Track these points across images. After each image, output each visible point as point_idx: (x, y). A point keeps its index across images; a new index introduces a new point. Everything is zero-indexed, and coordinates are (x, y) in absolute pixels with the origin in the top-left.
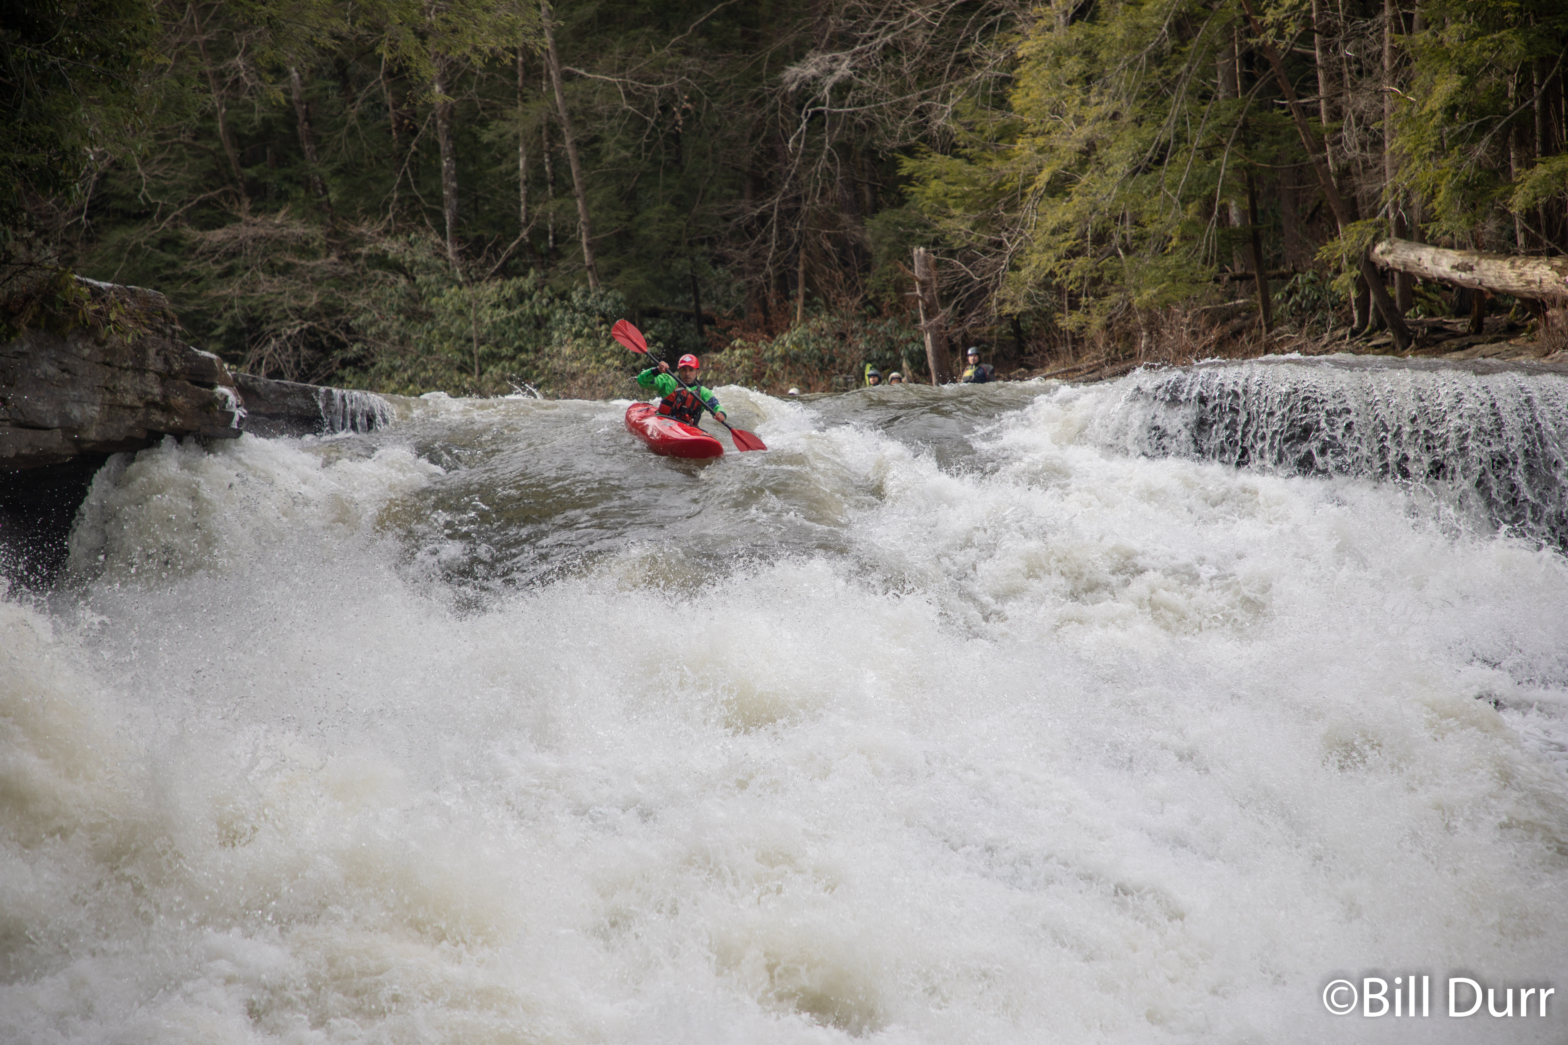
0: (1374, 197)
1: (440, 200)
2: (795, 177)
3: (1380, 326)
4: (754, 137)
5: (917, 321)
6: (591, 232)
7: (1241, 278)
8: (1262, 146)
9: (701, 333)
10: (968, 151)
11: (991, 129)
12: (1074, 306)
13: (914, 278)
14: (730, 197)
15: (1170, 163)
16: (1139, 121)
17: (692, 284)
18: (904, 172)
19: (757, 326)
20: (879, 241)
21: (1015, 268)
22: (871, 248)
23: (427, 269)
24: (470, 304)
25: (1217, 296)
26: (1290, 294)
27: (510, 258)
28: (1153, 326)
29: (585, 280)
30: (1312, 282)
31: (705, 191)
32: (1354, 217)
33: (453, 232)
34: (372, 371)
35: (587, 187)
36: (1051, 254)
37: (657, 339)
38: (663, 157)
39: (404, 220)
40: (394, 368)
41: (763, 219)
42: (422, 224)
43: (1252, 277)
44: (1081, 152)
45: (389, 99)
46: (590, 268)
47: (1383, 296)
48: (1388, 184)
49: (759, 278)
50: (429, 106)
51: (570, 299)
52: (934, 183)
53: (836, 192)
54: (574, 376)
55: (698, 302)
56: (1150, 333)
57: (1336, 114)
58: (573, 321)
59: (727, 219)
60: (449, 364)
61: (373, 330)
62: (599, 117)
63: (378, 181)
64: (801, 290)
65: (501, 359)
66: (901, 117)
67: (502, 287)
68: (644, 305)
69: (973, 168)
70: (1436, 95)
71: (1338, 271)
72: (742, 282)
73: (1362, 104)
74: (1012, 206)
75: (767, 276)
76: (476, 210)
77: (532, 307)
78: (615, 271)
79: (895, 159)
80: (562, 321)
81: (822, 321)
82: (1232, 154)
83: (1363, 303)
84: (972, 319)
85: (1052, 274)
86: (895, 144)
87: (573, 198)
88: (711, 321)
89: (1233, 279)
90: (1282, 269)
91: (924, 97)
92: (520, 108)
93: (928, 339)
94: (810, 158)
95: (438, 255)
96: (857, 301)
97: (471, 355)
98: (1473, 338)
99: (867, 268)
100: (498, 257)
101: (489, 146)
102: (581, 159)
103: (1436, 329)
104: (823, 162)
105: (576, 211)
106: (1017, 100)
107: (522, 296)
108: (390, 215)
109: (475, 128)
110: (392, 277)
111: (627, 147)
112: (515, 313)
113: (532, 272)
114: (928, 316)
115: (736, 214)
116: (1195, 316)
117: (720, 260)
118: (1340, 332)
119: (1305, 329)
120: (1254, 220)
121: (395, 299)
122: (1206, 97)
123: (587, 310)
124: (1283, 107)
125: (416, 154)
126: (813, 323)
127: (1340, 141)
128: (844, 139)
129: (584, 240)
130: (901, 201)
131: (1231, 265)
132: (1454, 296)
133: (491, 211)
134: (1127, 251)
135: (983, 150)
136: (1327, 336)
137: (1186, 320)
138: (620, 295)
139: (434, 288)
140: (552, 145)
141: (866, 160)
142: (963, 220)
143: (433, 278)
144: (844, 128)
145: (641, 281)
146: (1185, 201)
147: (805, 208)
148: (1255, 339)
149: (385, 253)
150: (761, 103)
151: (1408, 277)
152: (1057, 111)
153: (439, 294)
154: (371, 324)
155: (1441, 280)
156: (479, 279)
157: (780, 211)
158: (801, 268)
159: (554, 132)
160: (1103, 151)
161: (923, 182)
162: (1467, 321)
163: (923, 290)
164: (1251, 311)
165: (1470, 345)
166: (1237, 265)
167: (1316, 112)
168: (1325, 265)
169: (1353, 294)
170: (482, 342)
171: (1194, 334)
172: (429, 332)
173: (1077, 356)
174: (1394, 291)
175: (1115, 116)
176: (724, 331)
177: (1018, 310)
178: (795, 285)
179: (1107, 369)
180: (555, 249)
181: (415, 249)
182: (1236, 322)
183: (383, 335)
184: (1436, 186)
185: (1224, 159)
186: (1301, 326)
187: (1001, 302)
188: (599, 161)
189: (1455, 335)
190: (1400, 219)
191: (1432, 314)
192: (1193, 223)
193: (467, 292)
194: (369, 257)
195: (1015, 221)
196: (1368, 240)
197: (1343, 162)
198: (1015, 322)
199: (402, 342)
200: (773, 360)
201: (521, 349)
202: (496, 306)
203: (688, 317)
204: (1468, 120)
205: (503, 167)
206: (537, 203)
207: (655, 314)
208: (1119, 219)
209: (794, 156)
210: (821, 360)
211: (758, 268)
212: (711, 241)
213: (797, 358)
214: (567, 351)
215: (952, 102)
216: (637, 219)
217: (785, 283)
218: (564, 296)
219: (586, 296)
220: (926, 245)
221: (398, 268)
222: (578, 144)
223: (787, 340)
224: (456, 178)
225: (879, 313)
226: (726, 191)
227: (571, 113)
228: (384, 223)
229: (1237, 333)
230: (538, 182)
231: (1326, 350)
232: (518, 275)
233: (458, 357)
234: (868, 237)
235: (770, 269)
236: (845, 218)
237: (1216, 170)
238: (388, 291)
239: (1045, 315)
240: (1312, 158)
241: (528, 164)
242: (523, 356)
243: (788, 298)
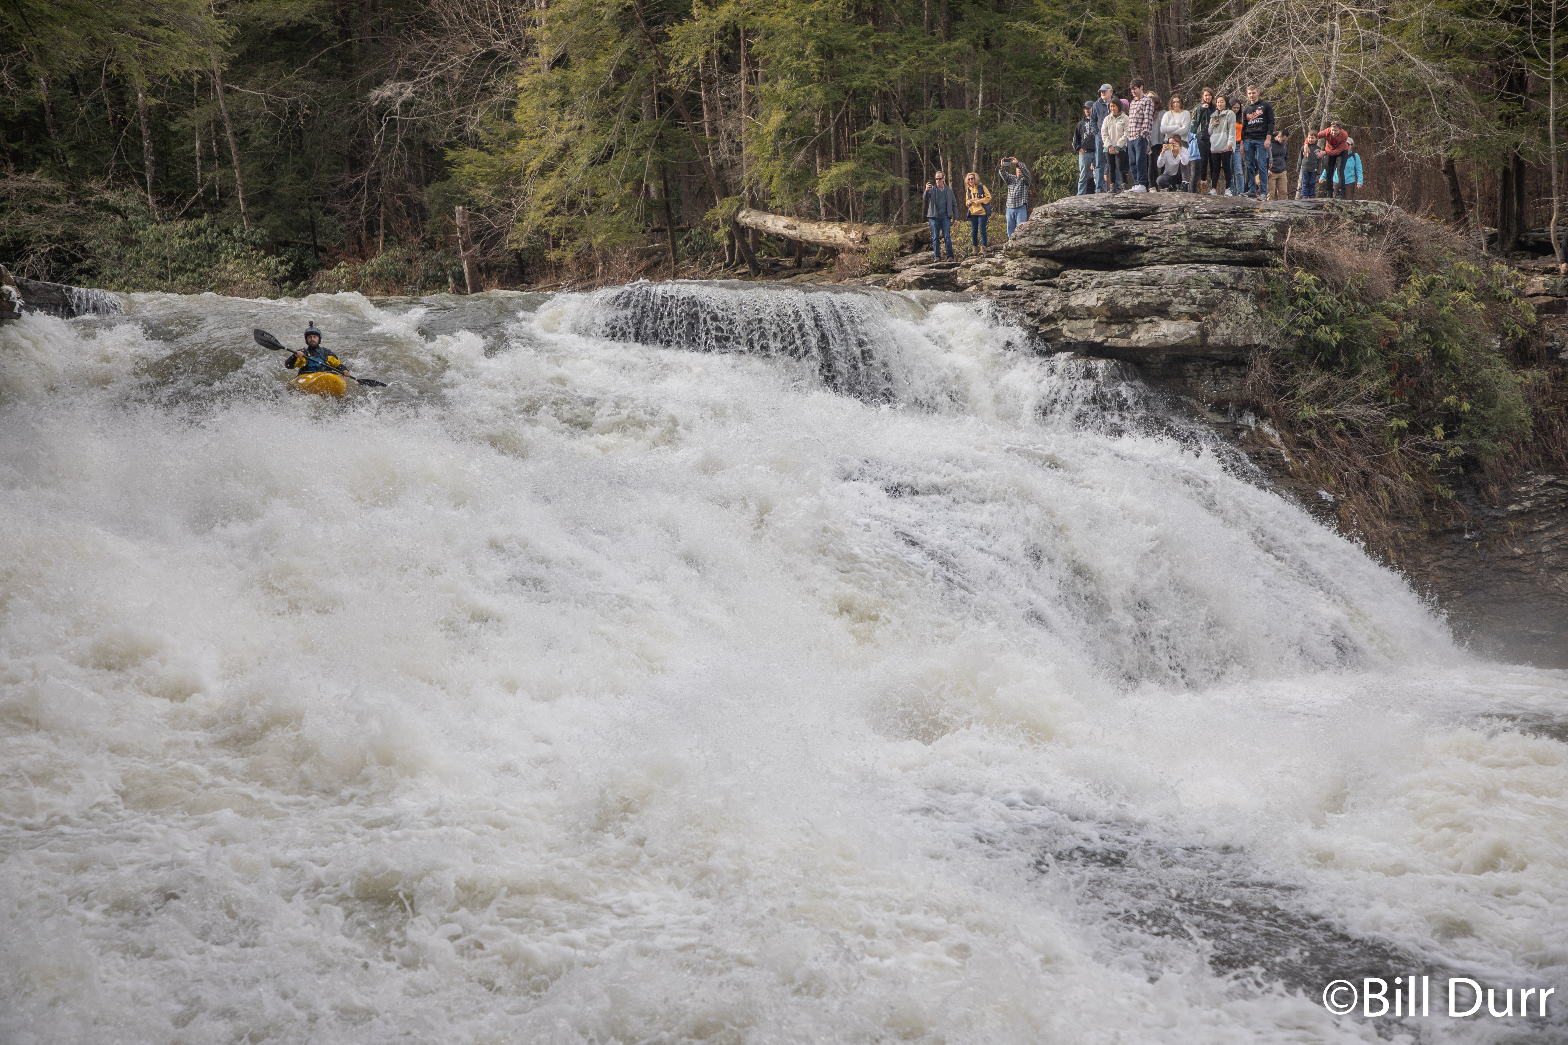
0: (739, 182)
1: (142, 167)
2: (378, 160)
3: (742, 262)
4: (351, 133)
5: (456, 252)
6: (245, 191)
7: (658, 230)
8: (670, 149)
9: (317, 257)
10: (489, 146)
11: (503, 133)
12: (556, 245)
13: (455, 226)
14: (335, 171)
15: (615, 159)
16: (594, 132)
17: (312, 227)
18: (448, 159)
19: (354, 253)
20: (432, 202)
21: (520, 220)
22: (427, 206)
23: (135, 211)
24: (165, 236)
25: (645, 242)
26: (687, 241)
27: (192, 206)
28: (606, 259)
29: (241, 222)
30: (700, 234)
31: (319, 166)
32: (726, 194)
33: (152, 189)
34: (100, 277)
35: (242, 163)
36: (541, 213)
37: (289, 260)
38: (292, 145)
39: (119, 180)
40: (114, 276)
41: (357, 185)
42: (132, 183)
43: (664, 230)
44: (561, 149)
45: (107, 101)
46: (244, 214)
47: (744, 244)
48: (746, 176)
49: (356, 223)
50: (134, 107)
51: (231, 234)
52: (468, 166)
53: (405, 169)
54: (235, 283)
55: (315, 238)
56: (604, 263)
57: (715, 131)
58: (234, 248)
59: (334, 185)
60: (151, 273)
61: (100, 250)
62: (248, 117)
63: (100, 153)
64: (381, 232)
65: (186, 271)
66: (447, 124)
67: (186, 226)
68: (280, 238)
69: (492, 158)
70: (771, 123)
71: (716, 228)
72: (343, 226)
73: (731, 126)
74: (517, 182)
75: (361, 222)
76: (167, 175)
77: (206, 238)
78: (259, 217)
79: (442, 151)
80: (226, 248)
81: (397, 252)
82: (652, 153)
83: (731, 247)
84: (493, 251)
85: (541, 225)
86: (441, 141)
87: (232, 168)
88: (324, 250)
89: (653, 231)
90: (682, 226)
91: (462, 112)
92: (196, 110)
93: (465, 265)
94: (387, 149)
95: (143, 203)
96: (418, 240)
97: (166, 268)
98: (795, 270)
99: (424, 219)
100: (183, 205)
101: (175, 134)
102: (237, 144)
103: (774, 264)
104: (396, 150)
105: (234, 177)
106: (518, 116)
107: (199, 231)
108: (110, 176)
109: (165, 121)
110: (112, 217)
111: (267, 137)
112: (195, 242)
113: (206, 216)
114: (465, 250)
115: (340, 182)
116: (631, 253)
117: (329, 212)
118: (718, 265)
119: (698, 263)
120: (667, 195)
121: (114, 231)
122: (635, 118)
123: (243, 240)
124: (683, 126)
125: (126, 137)
126: (391, 252)
127: (717, 148)
128: (410, 136)
129: (240, 196)
130: (445, 177)
131: (652, 222)
132: (784, 244)
133: (178, 176)
134: (590, 212)
135: (499, 146)
136: (710, 267)
137: (626, 255)
138: (265, 232)
139: (141, 224)
140: (218, 134)
141: (421, 150)
142: (486, 190)
143: (139, 218)
144: (409, 130)
145: (278, 222)
146: (624, 182)
147: (384, 180)
148: (668, 268)
149: (107, 201)
150: (356, 112)
151: (757, 232)
152: (544, 123)
153: (144, 228)
154: (98, 247)
155: (777, 234)
156: (171, 220)
157: (369, 181)
158: (382, 218)
159: (219, 125)
160: (573, 150)
161: (460, 165)
162: (792, 260)
163: (462, 233)
164: (664, 251)
165: (795, 275)
166: (655, 222)
167: (703, 130)
168: (708, 223)
169: (726, 242)
170: (173, 260)
171: (631, 265)
172: (137, 253)
173: (558, 277)
174: (749, 241)
175: (581, 128)
176: (333, 256)
177: (521, 247)
178: (379, 229)
179: (578, 286)
180: (220, 201)
181: (127, 199)
182: (655, 257)
183: (107, 254)
184: (771, 178)
185: (648, 157)
186: (695, 260)
187: (511, 242)
188: (248, 146)
189: (786, 268)
190: (753, 198)
191: (770, 255)
192: (628, 196)
193: (163, 228)
194: (96, 203)
195: (519, 191)
196: (734, 209)
197: (719, 161)
198: (518, 254)
199: (119, 259)
200: (365, 275)
201: (199, 265)
202: (182, 237)
203: (308, 247)
204: (793, 137)
205: (186, 147)
206: (209, 171)
207: (287, 244)
208: (582, 192)
209: (377, 146)
210: (396, 276)
211: (355, 216)
212: (324, 200)
213: (381, 275)
214: (230, 267)
215: (479, 115)
216: (275, 183)
217: (372, 227)
218: (227, 231)
219: (242, 231)
220: (464, 204)
221: (116, 211)
222: (235, 134)
223: (374, 263)
224: (154, 153)
225: (431, 248)
226: (333, 167)
227: (230, 114)
228: (106, 182)
229: (657, 264)
230: (208, 157)
231: (710, 276)
232: (197, 217)
233: (158, 269)
234: (425, 199)
235: (363, 218)
236: (411, 186)
237: (643, 164)
238: (109, 226)
239: (538, 250)
240: (701, 158)
241: (202, 146)
242: (201, 270)
243: (374, 236)
